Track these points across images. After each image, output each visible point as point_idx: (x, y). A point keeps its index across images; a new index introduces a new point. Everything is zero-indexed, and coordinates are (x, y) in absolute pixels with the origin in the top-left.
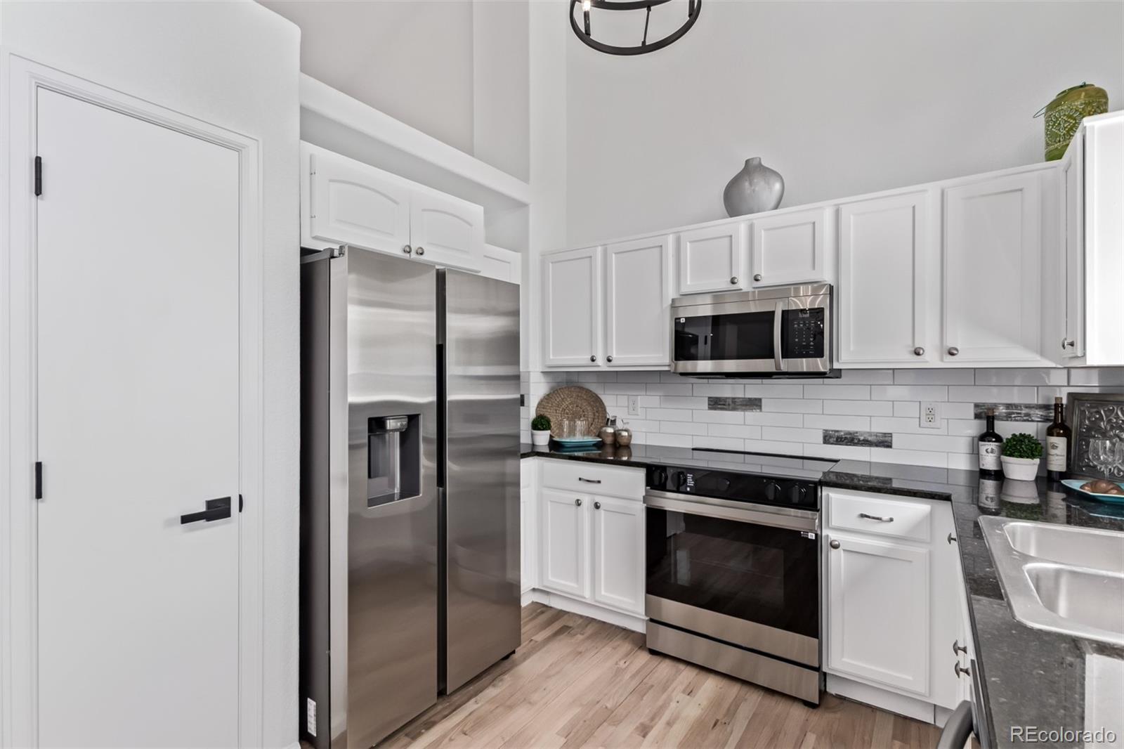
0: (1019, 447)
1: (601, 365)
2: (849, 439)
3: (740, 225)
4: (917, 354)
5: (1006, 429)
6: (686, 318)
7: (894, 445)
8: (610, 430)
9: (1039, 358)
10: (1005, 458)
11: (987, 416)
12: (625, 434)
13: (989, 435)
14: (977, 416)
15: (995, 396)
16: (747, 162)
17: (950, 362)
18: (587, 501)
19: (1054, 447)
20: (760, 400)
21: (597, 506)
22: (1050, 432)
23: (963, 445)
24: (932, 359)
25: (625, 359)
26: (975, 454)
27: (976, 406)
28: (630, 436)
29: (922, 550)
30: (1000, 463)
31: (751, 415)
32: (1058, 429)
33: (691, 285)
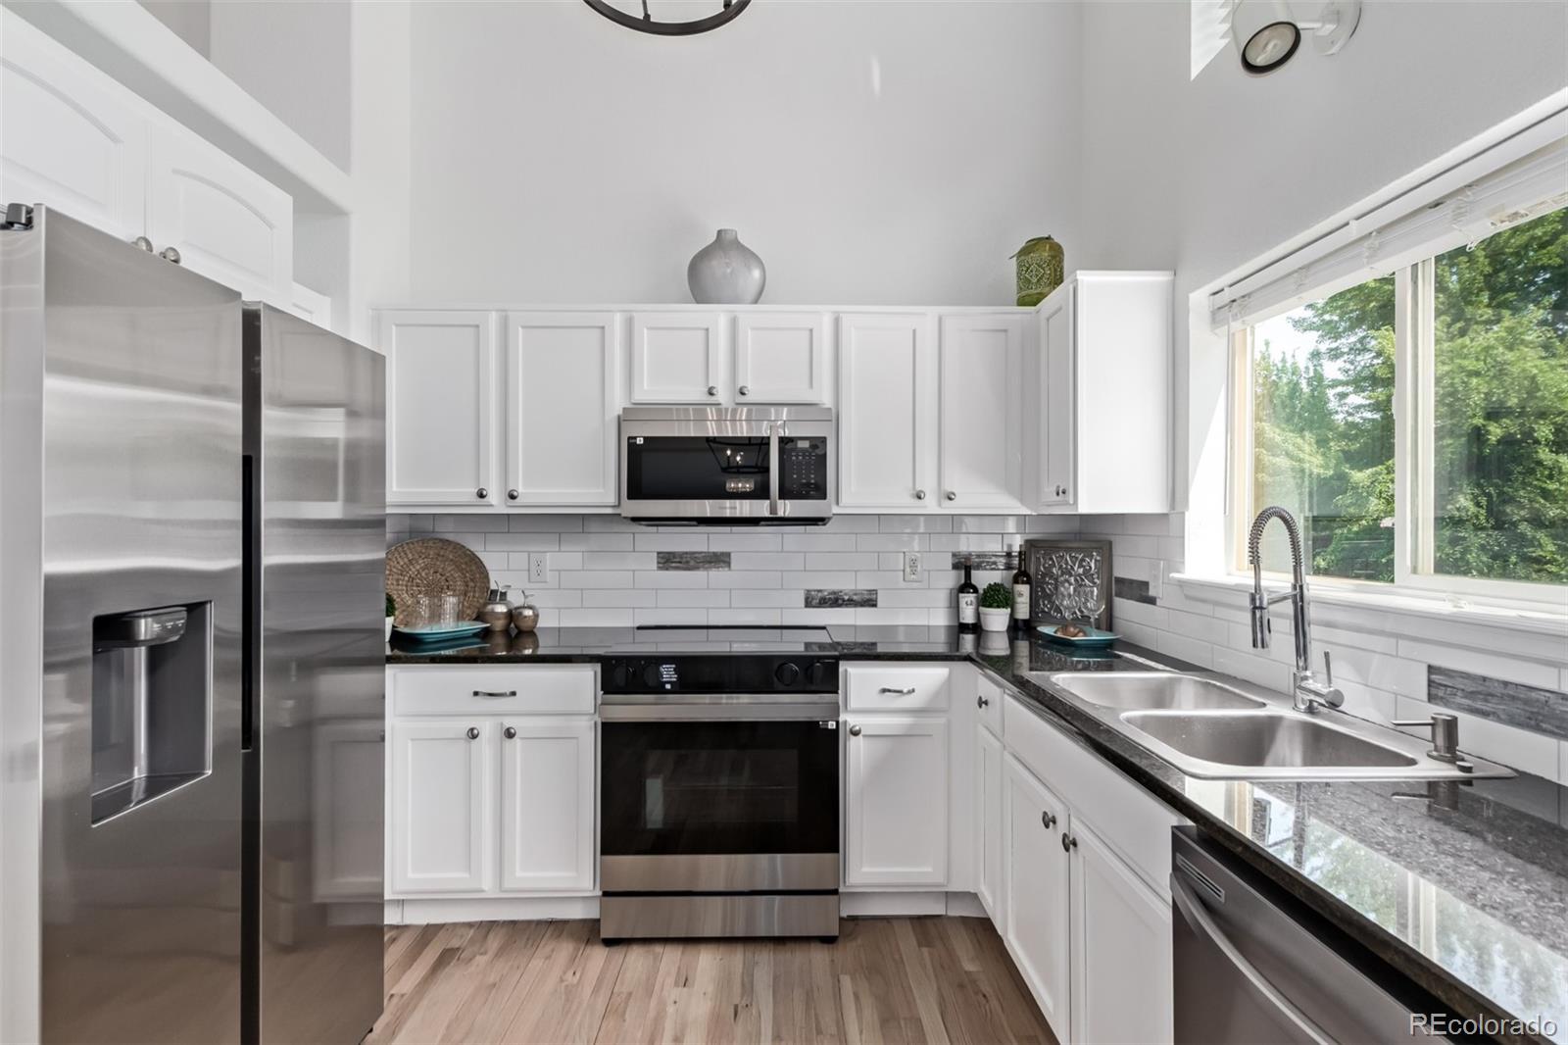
0: (995, 597)
1: (496, 503)
2: (835, 601)
3: (716, 316)
4: (919, 498)
5: (983, 579)
6: (645, 438)
7: (879, 604)
8: (501, 609)
9: (1019, 505)
10: (983, 609)
11: (965, 565)
12: (528, 613)
13: (967, 586)
14: (956, 567)
15: (968, 545)
16: (719, 232)
17: (949, 508)
18: (487, 728)
19: (1021, 595)
20: (728, 555)
21: (509, 734)
22: (1016, 580)
23: (941, 598)
24: (930, 504)
25: (539, 494)
26: (955, 607)
27: (954, 555)
28: (536, 616)
29: (941, 720)
30: (978, 615)
31: (716, 575)
32: (1022, 576)
33: (648, 391)
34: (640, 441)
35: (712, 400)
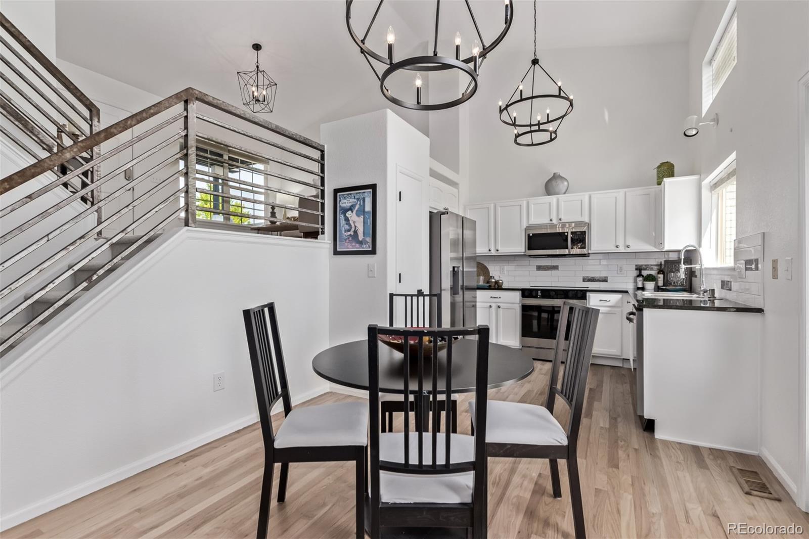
0: (649, 278)
1: (493, 253)
2: (592, 280)
3: (553, 199)
4: (617, 247)
5: (645, 273)
6: (533, 234)
7: (608, 281)
8: (493, 280)
10: (645, 282)
11: (639, 269)
12: (500, 281)
13: (640, 275)
14: (636, 269)
15: (642, 262)
16: (554, 173)
17: (628, 250)
18: (494, 305)
19: (660, 278)
20: (558, 266)
21: (499, 307)
22: (658, 273)
23: (631, 280)
24: (622, 249)
25: (504, 250)
26: (635, 282)
27: (636, 266)
29: (619, 310)
30: (643, 284)
31: (554, 272)
32: (661, 271)
33: (534, 221)
34: (531, 235)
35: (552, 222)
